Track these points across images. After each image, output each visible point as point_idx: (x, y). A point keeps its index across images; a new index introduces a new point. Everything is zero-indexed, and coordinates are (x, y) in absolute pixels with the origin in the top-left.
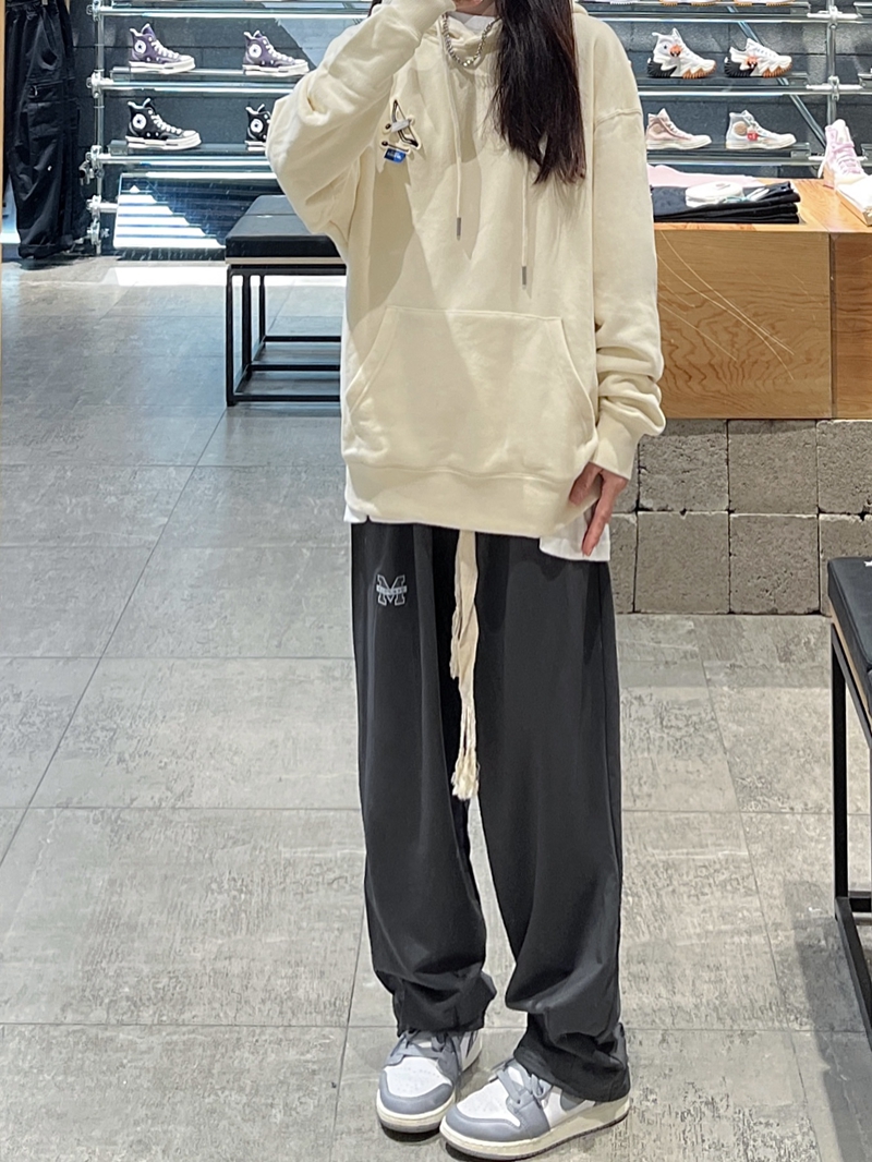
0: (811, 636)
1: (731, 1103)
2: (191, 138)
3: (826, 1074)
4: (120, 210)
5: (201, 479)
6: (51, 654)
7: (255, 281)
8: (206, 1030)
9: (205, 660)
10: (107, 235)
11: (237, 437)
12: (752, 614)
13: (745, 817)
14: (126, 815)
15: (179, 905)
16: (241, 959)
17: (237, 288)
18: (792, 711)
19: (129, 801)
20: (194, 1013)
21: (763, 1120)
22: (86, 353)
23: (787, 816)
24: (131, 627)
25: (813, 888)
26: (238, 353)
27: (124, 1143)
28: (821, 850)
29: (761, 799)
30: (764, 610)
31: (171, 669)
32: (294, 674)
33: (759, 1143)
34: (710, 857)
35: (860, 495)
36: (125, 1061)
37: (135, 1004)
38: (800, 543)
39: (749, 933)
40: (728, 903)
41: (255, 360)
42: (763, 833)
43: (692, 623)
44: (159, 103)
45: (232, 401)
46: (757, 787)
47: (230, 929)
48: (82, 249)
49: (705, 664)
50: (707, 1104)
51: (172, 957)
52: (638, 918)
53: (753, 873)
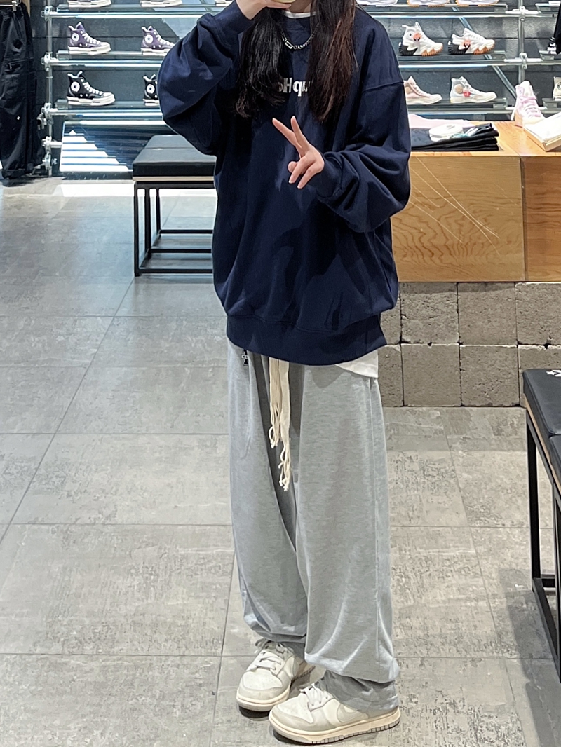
0: (514, 420)
1: (465, 704)
2: (109, 98)
3: (527, 685)
4: (64, 147)
5: (118, 325)
6: (22, 432)
7: (153, 192)
8: (128, 659)
9: (123, 435)
10: (55, 163)
11: (141, 297)
12: (476, 406)
13: (473, 530)
14: (73, 528)
15: (109, 582)
16: (151, 615)
17: (141, 198)
18: (501, 465)
19: (74, 520)
20: (120, 648)
21: (486, 714)
22: (43, 242)
23: (501, 529)
24: (75, 415)
25: (518, 573)
26: (142, 241)
27: (75, 728)
28: (523, 549)
29: (483, 518)
30: (484, 404)
31: (101, 440)
32: (181, 444)
33: (484, 729)
34: (452, 554)
35: (544, 333)
36: (75, 677)
37: (81, 643)
38: (506, 363)
39: (477, 600)
40: (462, 581)
41: (154, 245)
42: (485, 540)
43: (439, 412)
44: (89, 74)
45: (138, 273)
46: (480, 512)
47: (144, 597)
48: (40, 172)
49: (448, 437)
50: (450, 704)
51: (104, 614)
52: (408, 591)
53: (479, 564)
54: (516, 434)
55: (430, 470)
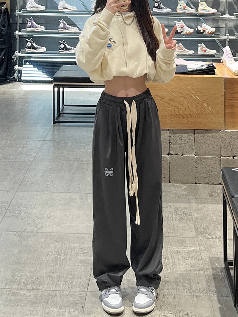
0: (218, 190)
1: (193, 315)
2: (44, 49)
3: (220, 308)
4: (23, 69)
5: (45, 144)
6: (3, 190)
7: (61, 89)
9: (47, 193)
10: (20, 76)
11: (56, 133)
12: (202, 184)
13: (199, 239)
16: (57, 273)
17: (56, 91)
18: (212, 210)
20: (43, 287)
22: (13, 109)
23: (211, 239)
24: (25, 183)
25: (218, 259)
26: (56, 109)
28: (220, 249)
29: (203, 234)
30: (205, 183)
32: (72, 197)
34: (189, 250)
35: (233, 152)
36: (23, 299)
37: (26, 284)
38: (216, 165)
39: (199, 270)
40: (193, 262)
41: (61, 111)
42: (204, 244)
43: (185, 186)
44: (35, 39)
45: (54, 123)
46: (202, 231)
47: (54, 265)
48: (13, 80)
49: (189, 197)
50: (186, 315)
51: (36, 272)
52: (168, 266)
53: (201, 255)
54: (219, 197)
55: (179, 212)
